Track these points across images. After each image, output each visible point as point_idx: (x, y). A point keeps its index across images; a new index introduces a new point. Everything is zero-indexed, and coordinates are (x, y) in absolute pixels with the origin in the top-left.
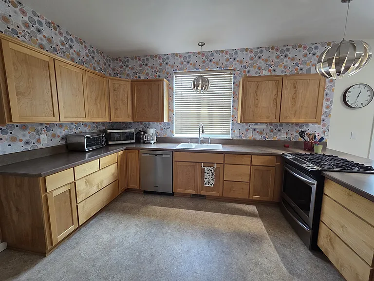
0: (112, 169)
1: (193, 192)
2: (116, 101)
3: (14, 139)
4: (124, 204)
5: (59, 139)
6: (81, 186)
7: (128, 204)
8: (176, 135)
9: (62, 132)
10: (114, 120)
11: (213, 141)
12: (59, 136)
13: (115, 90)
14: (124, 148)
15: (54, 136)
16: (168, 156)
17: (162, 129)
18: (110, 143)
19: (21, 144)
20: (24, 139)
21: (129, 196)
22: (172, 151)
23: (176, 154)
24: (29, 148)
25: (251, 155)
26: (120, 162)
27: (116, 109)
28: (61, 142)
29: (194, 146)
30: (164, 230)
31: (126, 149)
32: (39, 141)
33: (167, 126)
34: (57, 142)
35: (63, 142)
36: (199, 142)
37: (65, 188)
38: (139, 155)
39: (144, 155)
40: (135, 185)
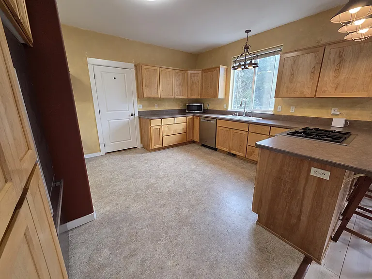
0: (183, 125)
1: (227, 150)
2: (192, 85)
6: (165, 128)
8: (229, 109)
10: (190, 97)
11: (255, 115)
13: (192, 78)
16: (214, 122)
18: (187, 111)
21: (193, 145)
22: (217, 119)
25: (270, 126)
26: (189, 122)
27: (192, 90)
29: (238, 118)
31: (193, 116)
36: (244, 115)
37: (157, 127)
38: (200, 120)
39: (201, 120)
40: (196, 139)
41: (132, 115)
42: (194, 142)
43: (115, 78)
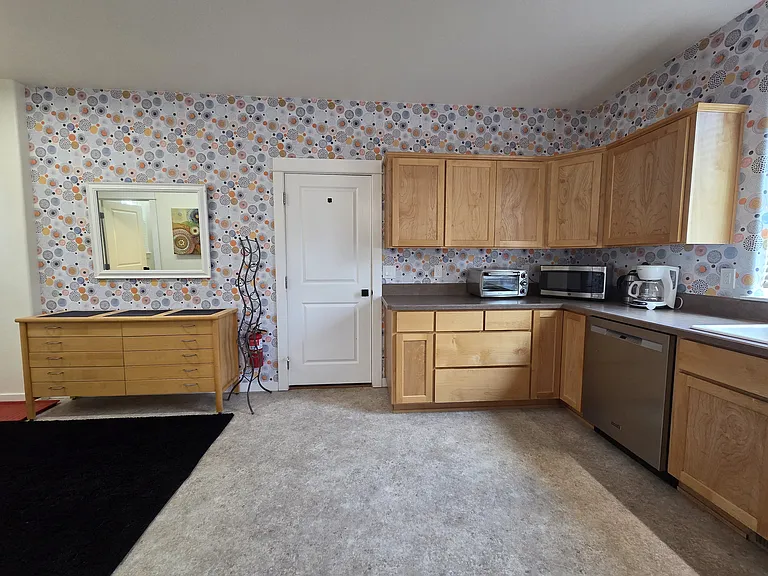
0: (518, 341)
2: (563, 204)
3: (408, 268)
4: (531, 423)
5: (458, 274)
6: (446, 344)
7: (534, 426)
9: (463, 264)
12: (458, 270)
13: (563, 181)
14: (558, 305)
15: (452, 268)
16: (658, 347)
17: (702, 270)
18: (543, 292)
19: (414, 274)
20: (418, 269)
21: (556, 417)
22: (673, 334)
23: (683, 345)
24: (421, 280)
26: (541, 331)
28: (461, 279)
30: (533, 515)
31: (562, 309)
32: (432, 273)
33: (724, 260)
34: (454, 278)
35: (464, 280)
37: (420, 337)
38: (587, 327)
39: (594, 329)
40: (573, 396)
41: (365, 293)
42: (561, 405)
43: (330, 200)
